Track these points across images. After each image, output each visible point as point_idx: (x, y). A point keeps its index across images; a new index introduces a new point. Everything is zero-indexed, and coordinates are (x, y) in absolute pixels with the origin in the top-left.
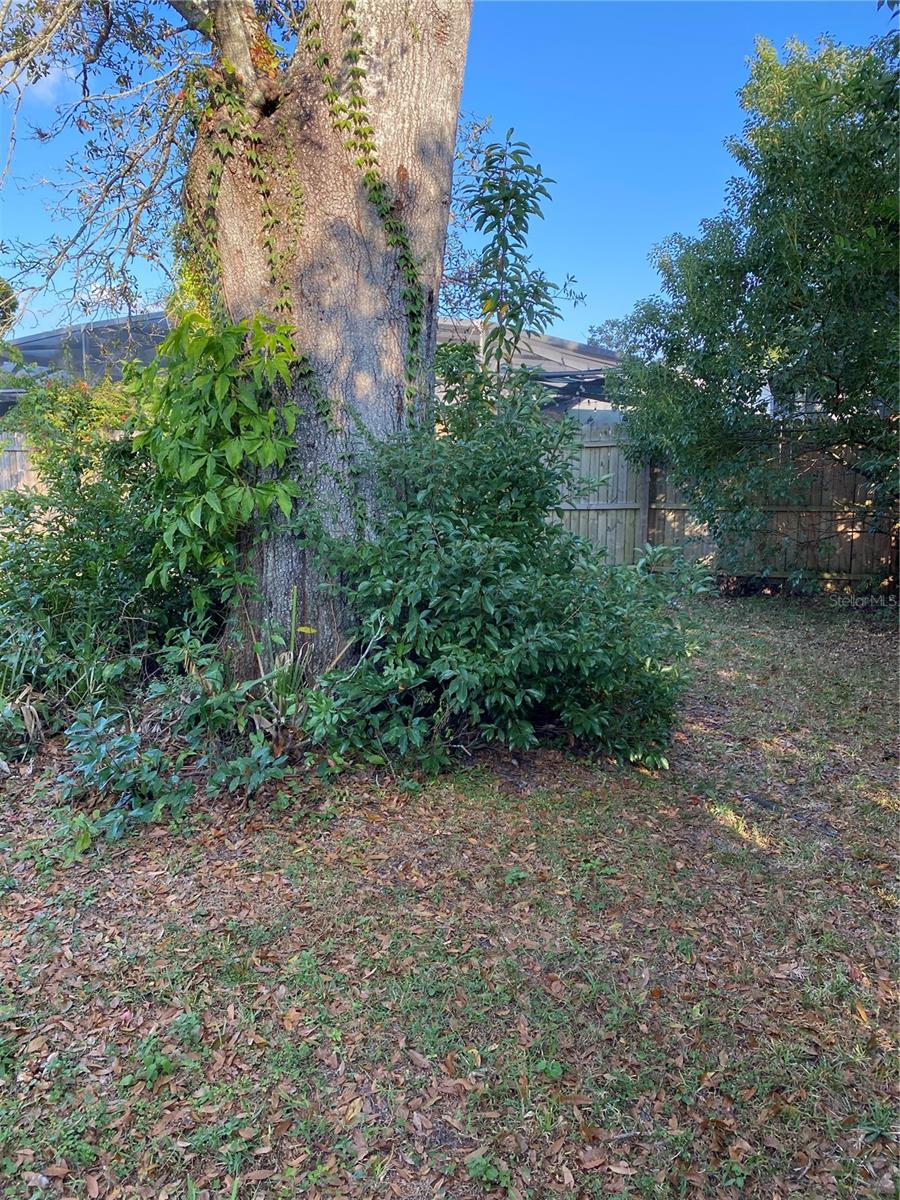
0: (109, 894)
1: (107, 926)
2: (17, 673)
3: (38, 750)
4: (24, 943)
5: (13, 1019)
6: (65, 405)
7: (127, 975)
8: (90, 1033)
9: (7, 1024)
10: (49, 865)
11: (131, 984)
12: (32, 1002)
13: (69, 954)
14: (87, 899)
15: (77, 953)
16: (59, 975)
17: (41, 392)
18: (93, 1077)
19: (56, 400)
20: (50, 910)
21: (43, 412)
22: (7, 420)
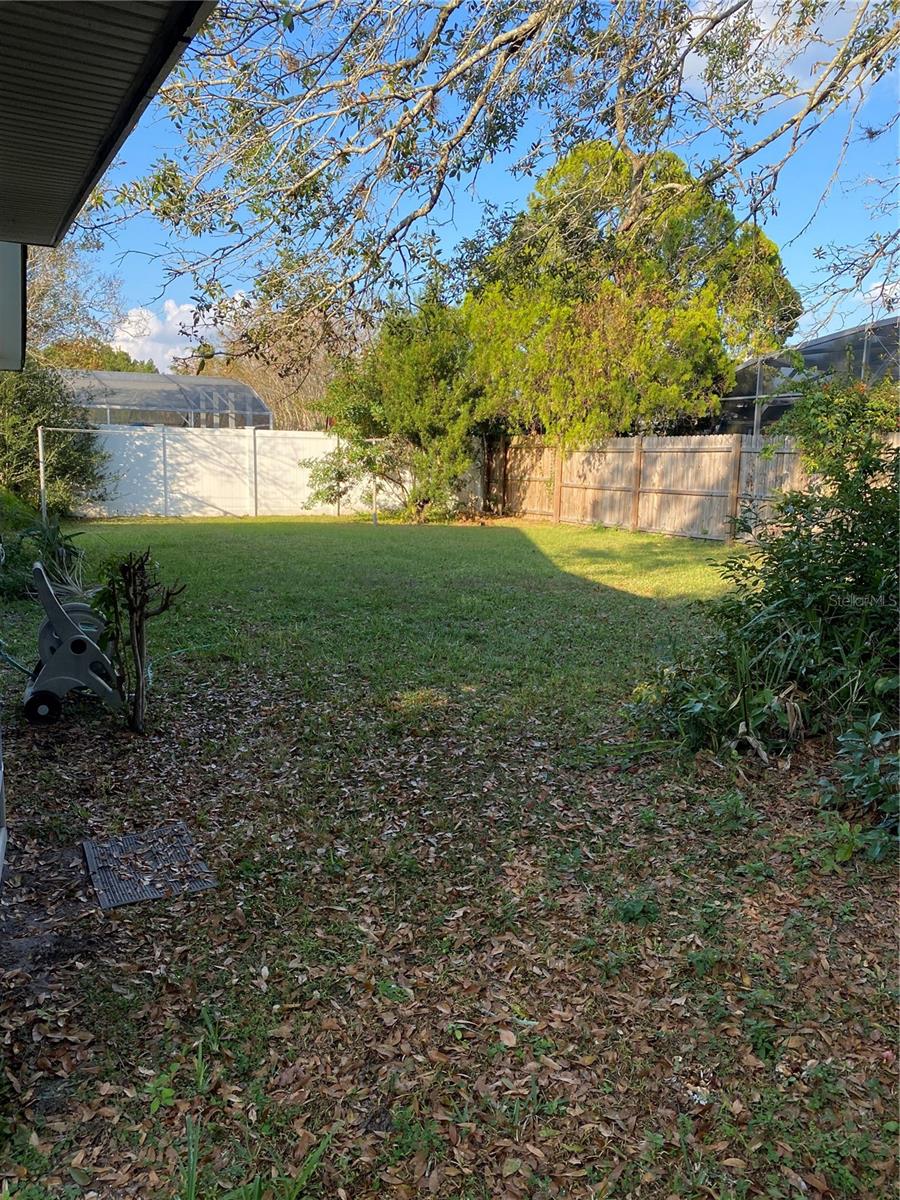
0: (867, 917)
1: (866, 949)
2: (785, 668)
3: (795, 748)
4: (781, 935)
5: (772, 1007)
6: (841, 407)
7: (888, 1011)
8: (848, 1055)
9: (766, 1009)
10: (806, 866)
11: (893, 1023)
12: (789, 998)
13: (825, 963)
14: (845, 914)
15: (834, 966)
16: (816, 981)
17: (818, 395)
18: (851, 1103)
19: (831, 402)
20: (805, 911)
21: (818, 415)
22: (781, 423)
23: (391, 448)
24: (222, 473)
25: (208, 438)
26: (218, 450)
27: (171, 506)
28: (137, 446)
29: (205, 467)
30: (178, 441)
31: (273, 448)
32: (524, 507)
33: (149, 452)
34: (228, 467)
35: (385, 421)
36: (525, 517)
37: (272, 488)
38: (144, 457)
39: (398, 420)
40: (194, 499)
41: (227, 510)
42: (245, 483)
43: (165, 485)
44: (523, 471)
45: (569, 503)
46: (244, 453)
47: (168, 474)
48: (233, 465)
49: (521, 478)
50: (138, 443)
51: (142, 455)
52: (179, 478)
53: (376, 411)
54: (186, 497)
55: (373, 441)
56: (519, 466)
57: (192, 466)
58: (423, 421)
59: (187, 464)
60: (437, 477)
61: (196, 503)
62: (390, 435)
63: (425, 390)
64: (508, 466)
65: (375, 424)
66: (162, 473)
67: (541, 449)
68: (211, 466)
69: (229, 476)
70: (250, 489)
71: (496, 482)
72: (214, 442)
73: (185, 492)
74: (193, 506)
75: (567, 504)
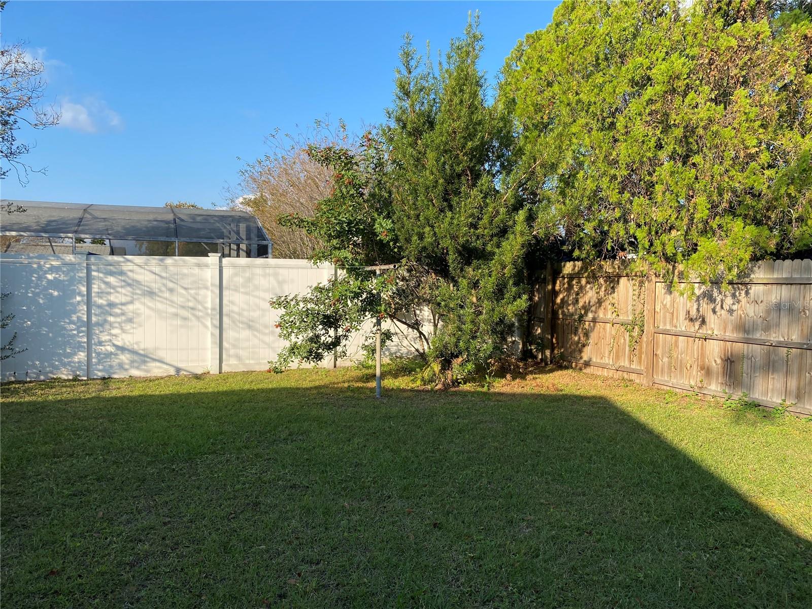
23: (403, 279)
24: (176, 315)
25: (157, 269)
26: (171, 285)
27: (99, 363)
28: (49, 281)
29: (149, 308)
30: (111, 274)
31: (249, 280)
32: (585, 356)
33: (66, 289)
34: (183, 307)
35: (396, 240)
36: (588, 370)
37: (245, 333)
38: (59, 296)
39: (415, 238)
40: (133, 352)
41: (180, 365)
42: (206, 327)
43: (89, 335)
44: (584, 307)
45: (670, 357)
46: (206, 288)
47: (94, 319)
48: (191, 304)
49: (581, 316)
50: (50, 277)
51: (56, 293)
52: (111, 324)
53: (383, 227)
54: (122, 349)
55: (378, 269)
56: (577, 301)
57: (130, 307)
58: (454, 238)
59: (122, 304)
60: (473, 322)
61: (136, 358)
62: (404, 261)
63: (457, 193)
64: (558, 300)
65: (382, 245)
66: (85, 318)
67: (613, 280)
68: (159, 306)
69: (185, 319)
70: (212, 334)
71: (541, 320)
72: (164, 275)
73: (119, 344)
74: (132, 362)
75: (666, 360)
